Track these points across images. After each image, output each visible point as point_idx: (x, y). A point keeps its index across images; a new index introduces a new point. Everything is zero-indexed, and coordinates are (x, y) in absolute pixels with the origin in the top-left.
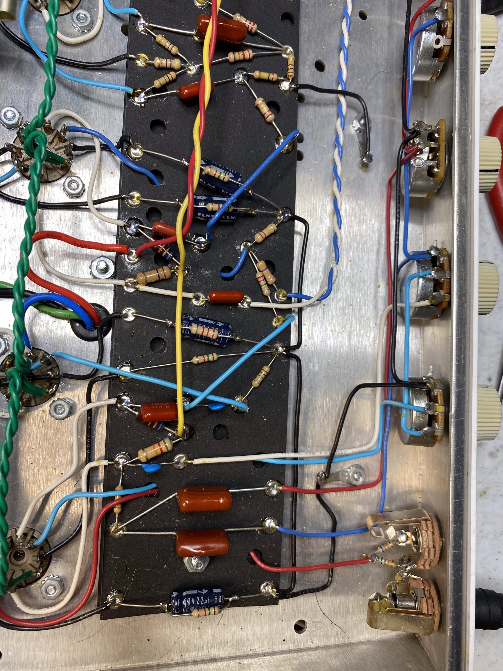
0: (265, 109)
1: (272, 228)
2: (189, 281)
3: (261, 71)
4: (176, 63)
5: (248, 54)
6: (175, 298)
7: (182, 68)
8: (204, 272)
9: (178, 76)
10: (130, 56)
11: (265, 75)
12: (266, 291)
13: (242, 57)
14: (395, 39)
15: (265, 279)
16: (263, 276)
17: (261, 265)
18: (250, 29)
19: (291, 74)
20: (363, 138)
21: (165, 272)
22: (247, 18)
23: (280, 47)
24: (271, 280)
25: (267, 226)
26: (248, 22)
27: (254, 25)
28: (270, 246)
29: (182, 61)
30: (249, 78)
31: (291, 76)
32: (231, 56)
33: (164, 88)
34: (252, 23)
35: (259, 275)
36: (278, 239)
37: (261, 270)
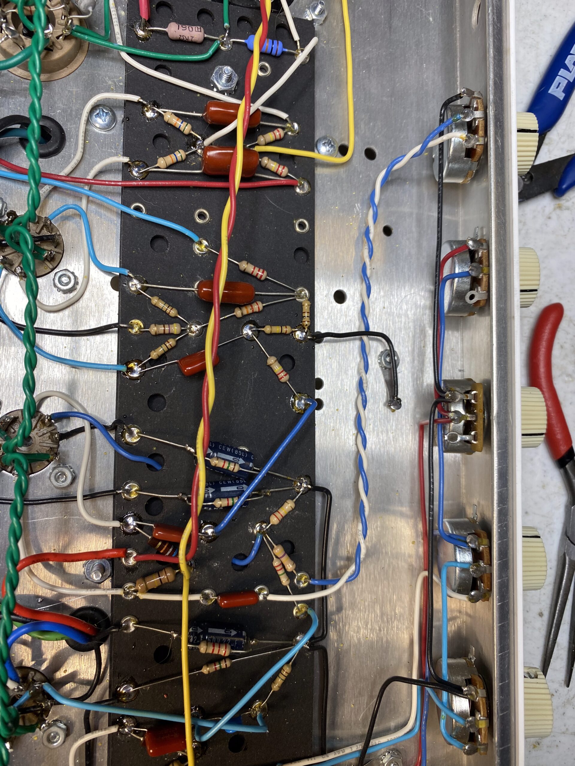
0: (277, 368)
1: (289, 506)
2: (196, 578)
3: (272, 324)
4: (175, 328)
5: (258, 306)
6: (180, 602)
7: (182, 331)
8: (213, 565)
9: (177, 341)
10: (122, 325)
11: (277, 329)
12: (285, 581)
13: (250, 311)
14: (425, 254)
15: (284, 567)
16: (282, 564)
17: (278, 550)
18: (259, 277)
19: (306, 323)
20: (390, 375)
21: (167, 576)
22: (255, 265)
23: (294, 291)
24: (290, 567)
25: (282, 505)
26: (257, 269)
27: (263, 272)
28: (288, 524)
29: (183, 324)
30: (259, 333)
31: (306, 325)
32: (238, 313)
33: (162, 358)
34: (261, 270)
35: (276, 563)
36: (297, 514)
37: (279, 557)
